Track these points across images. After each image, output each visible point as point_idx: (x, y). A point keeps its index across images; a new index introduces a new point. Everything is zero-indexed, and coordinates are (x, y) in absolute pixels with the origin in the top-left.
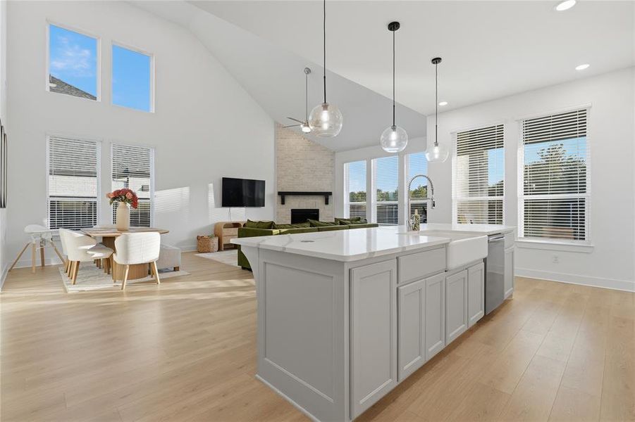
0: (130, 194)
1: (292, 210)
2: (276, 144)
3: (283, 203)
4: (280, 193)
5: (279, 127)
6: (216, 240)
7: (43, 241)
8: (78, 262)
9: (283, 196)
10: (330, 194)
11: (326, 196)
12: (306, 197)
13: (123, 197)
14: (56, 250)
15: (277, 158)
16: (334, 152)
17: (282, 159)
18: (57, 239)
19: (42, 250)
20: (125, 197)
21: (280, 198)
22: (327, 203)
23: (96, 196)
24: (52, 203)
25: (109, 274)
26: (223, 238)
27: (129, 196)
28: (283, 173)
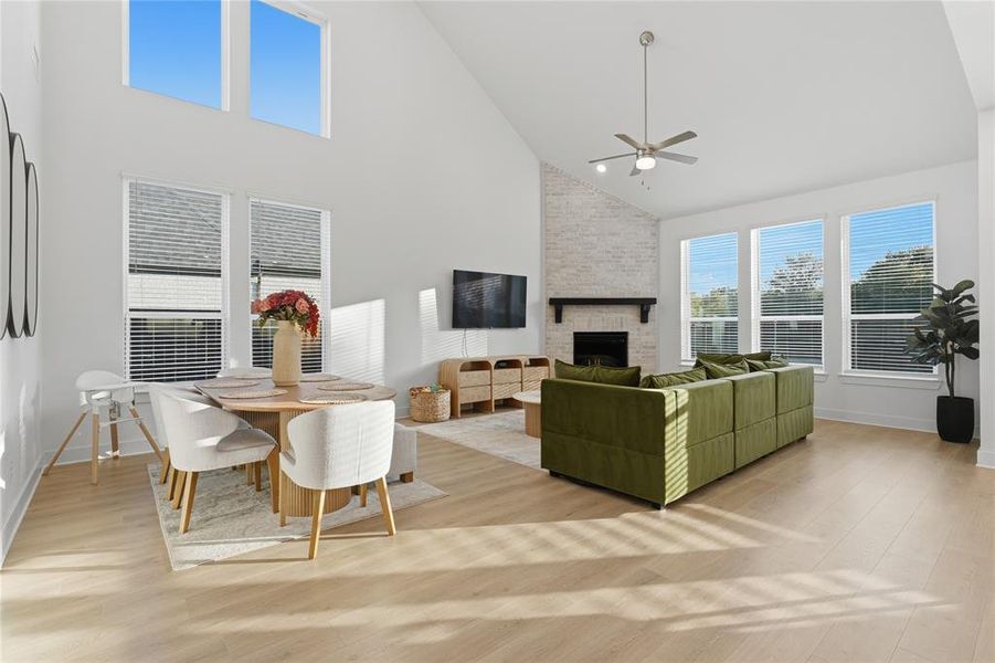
0: (304, 302)
1: (575, 334)
2: (544, 205)
3: (558, 319)
4: (553, 302)
5: (547, 171)
6: (447, 396)
7: (115, 409)
8: (195, 475)
9: (558, 306)
10: (653, 301)
11: (644, 306)
12: (604, 309)
13: (290, 309)
14: (142, 426)
15: (546, 230)
16: (658, 221)
17: (556, 235)
18: (142, 400)
19: (114, 428)
20: (295, 310)
21: (551, 311)
22: (644, 319)
23: (218, 307)
24: (135, 323)
25: (259, 489)
26: (460, 391)
27: (302, 306)
28: (557, 261)
